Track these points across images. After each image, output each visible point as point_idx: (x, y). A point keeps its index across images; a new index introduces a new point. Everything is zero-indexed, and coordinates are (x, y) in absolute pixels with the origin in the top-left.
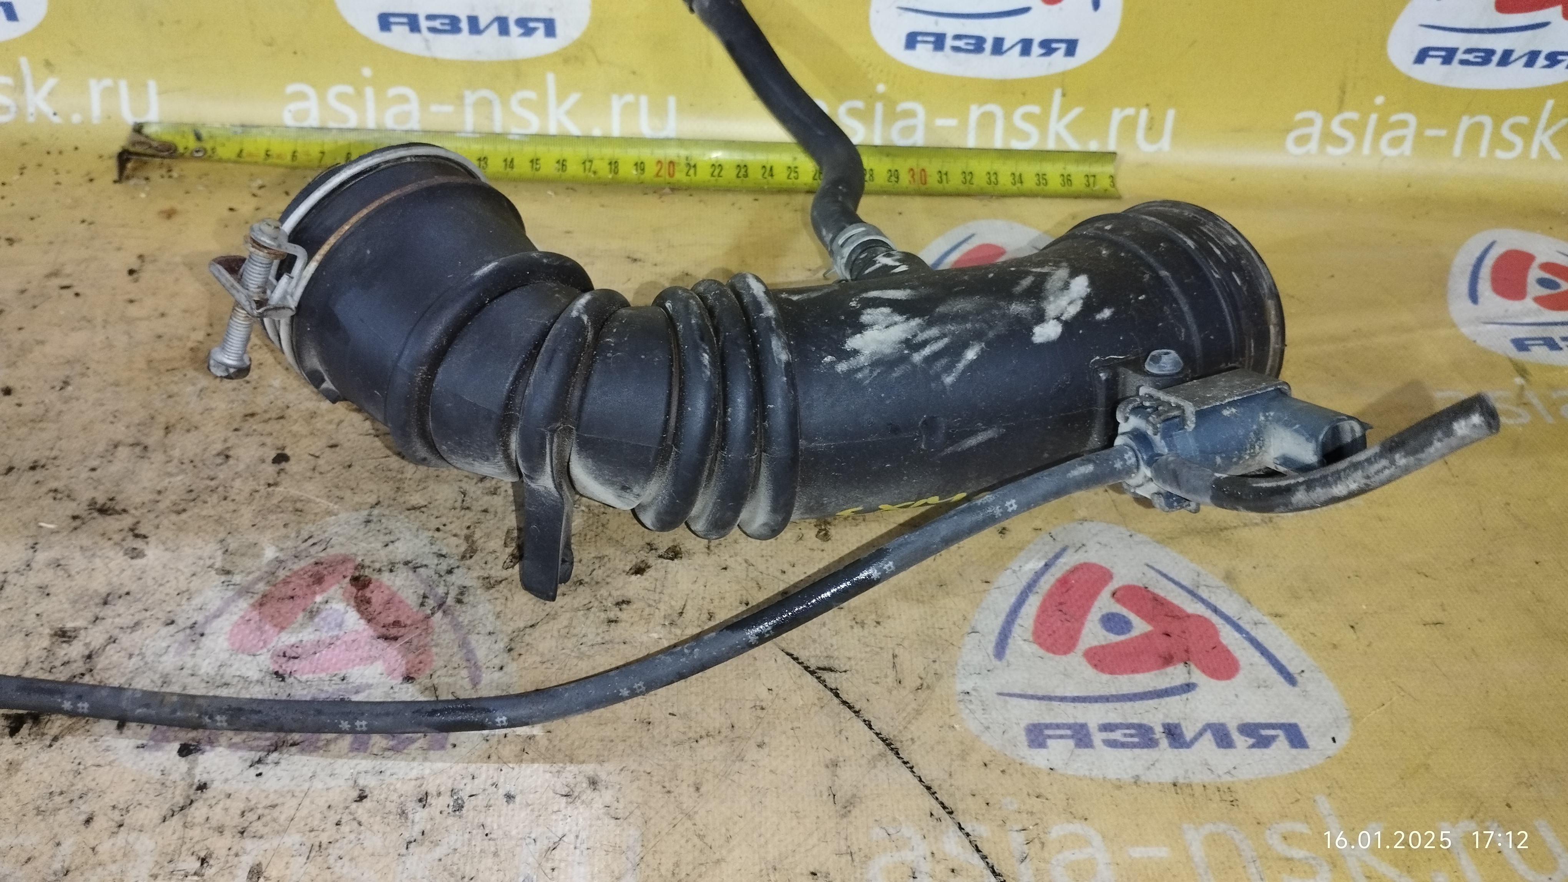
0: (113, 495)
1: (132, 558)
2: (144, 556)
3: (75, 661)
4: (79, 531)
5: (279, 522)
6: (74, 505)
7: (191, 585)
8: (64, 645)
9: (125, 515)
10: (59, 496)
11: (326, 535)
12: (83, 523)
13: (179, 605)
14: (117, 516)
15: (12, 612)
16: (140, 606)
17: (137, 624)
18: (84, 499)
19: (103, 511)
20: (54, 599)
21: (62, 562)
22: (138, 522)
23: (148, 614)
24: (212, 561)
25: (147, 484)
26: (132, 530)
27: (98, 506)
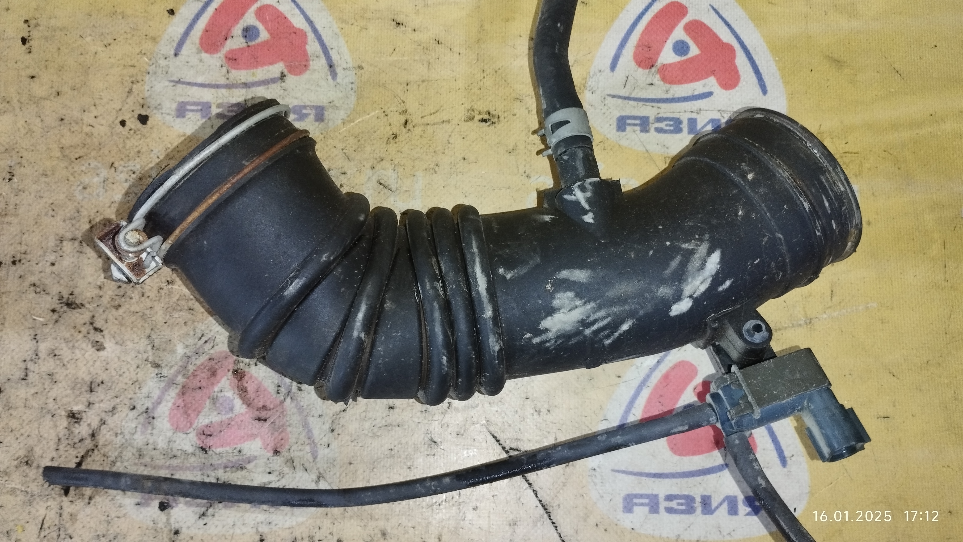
0: (72, 290)
1: (98, 350)
2: (104, 348)
3: (86, 439)
4: (59, 323)
5: (180, 320)
6: (49, 298)
7: (139, 375)
8: (76, 425)
9: (83, 310)
10: (38, 290)
11: (212, 334)
12: (60, 317)
13: (135, 393)
14: (79, 310)
15: (39, 395)
16: (111, 393)
17: (114, 408)
18: (54, 293)
19: (70, 305)
20: (60, 385)
21: (57, 352)
22: (93, 317)
23: (118, 400)
24: (146, 355)
25: (90, 279)
26: (92, 324)
27: (65, 300)
